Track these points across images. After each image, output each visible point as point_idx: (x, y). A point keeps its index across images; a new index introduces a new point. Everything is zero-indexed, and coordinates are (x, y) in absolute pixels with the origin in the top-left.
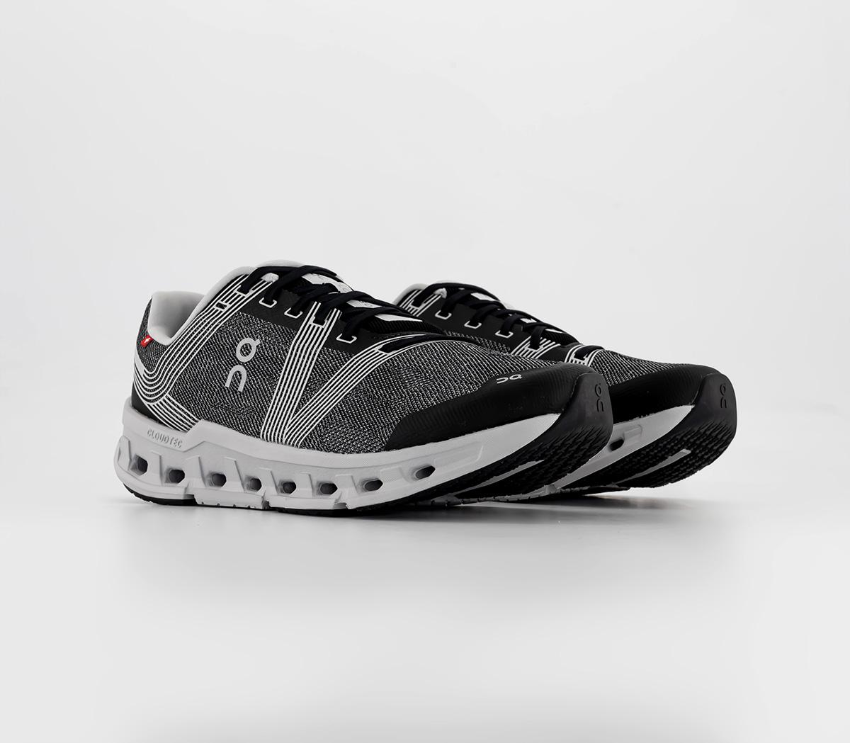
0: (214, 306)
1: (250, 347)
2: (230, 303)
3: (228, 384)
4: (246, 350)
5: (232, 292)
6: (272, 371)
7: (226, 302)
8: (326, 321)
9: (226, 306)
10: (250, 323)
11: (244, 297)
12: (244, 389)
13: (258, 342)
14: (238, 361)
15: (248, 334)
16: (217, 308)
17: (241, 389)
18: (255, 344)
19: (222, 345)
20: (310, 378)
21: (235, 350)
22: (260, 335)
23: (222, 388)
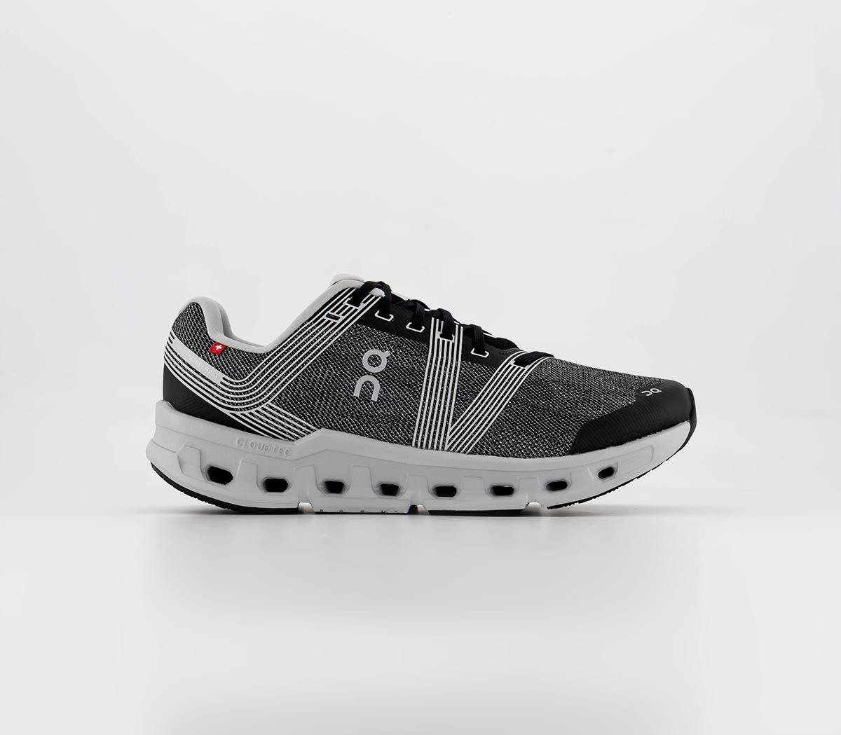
0: (324, 317)
1: (380, 358)
2: (343, 315)
3: (357, 393)
4: (375, 361)
5: (342, 304)
6: (411, 381)
7: (338, 313)
8: (453, 336)
9: (339, 318)
10: (373, 335)
11: (356, 310)
12: (378, 398)
13: (387, 353)
14: (367, 371)
15: (374, 345)
16: (328, 319)
17: (375, 398)
18: (384, 355)
19: (344, 356)
20: (458, 390)
21: (361, 361)
22: (389, 347)
23: (350, 397)
